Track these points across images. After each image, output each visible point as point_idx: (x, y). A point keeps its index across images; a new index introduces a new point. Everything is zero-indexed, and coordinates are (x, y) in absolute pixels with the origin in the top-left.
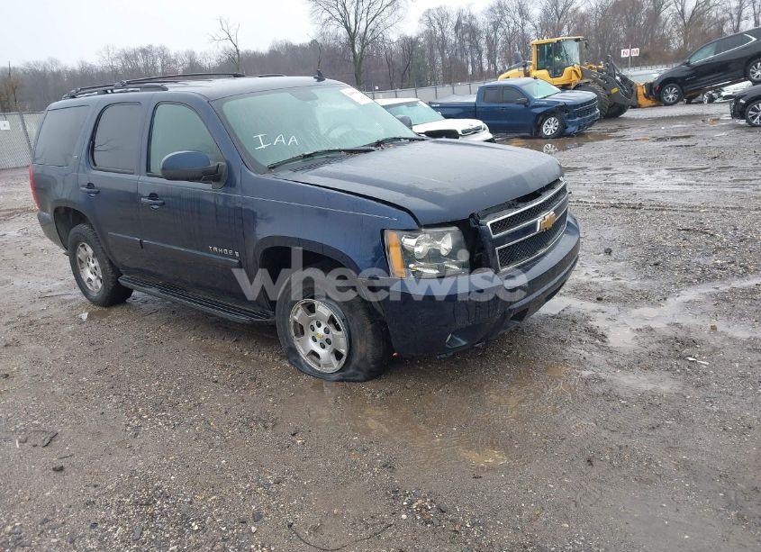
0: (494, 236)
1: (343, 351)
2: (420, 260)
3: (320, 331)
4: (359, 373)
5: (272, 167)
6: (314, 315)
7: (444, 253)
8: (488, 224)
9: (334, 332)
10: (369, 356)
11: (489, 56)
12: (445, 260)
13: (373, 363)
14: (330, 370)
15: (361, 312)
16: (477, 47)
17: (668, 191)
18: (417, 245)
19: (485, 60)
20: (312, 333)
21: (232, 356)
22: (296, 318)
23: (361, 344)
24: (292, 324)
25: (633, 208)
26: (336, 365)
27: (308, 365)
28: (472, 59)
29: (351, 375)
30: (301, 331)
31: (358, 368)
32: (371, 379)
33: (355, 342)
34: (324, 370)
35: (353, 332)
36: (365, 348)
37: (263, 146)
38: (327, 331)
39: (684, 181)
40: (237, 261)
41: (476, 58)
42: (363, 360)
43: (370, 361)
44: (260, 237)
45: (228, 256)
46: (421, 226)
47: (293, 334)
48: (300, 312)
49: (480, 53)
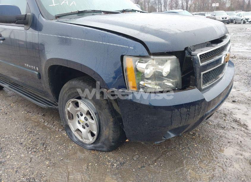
0: (201, 64)
1: (95, 132)
2: (148, 79)
3: (82, 118)
4: (105, 146)
5: (58, 17)
6: (78, 109)
7: (165, 74)
8: (198, 55)
9: (90, 120)
10: (111, 138)
11: (164, 6)
12: (165, 80)
13: (113, 142)
14: (87, 142)
15: (107, 111)
16: (161, 3)
17: (244, 52)
18: (147, 68)
19: (163, 7)
20: (77, 119)
21: (38, 124)
22: (69, 109)
23: (106, 130)
24: (67, 113)
25: (232, 58)
26: (91, 140)
27: (76, 137)
28: (158, 7)
29: (100, 147)
30: (71, 117)
31: (104, 143)
32: (112, 151)
33: (103, 128)
34: (84, 141)
35: (101, 122)
36: (108, 132)
37: (54, 5)
38: (86, 119)
39: (249, 48)
40: (37, 73)
41: (160, 7)
42: (107, 139)
43: (111, 141)
44: (48, 59)
45: (33, 70)
46: (150, 54)
47: (68, 118)
48: (71, 106)
49: (161, 4)
